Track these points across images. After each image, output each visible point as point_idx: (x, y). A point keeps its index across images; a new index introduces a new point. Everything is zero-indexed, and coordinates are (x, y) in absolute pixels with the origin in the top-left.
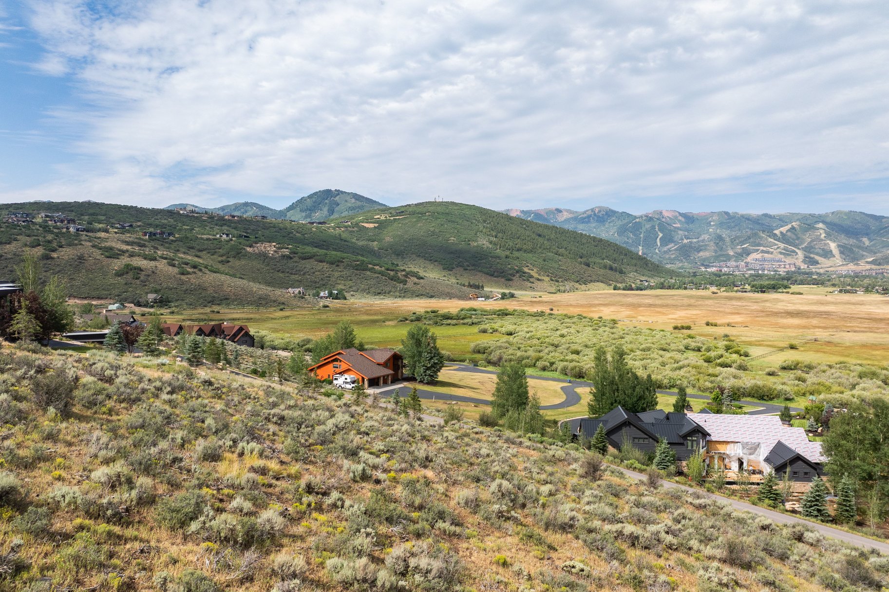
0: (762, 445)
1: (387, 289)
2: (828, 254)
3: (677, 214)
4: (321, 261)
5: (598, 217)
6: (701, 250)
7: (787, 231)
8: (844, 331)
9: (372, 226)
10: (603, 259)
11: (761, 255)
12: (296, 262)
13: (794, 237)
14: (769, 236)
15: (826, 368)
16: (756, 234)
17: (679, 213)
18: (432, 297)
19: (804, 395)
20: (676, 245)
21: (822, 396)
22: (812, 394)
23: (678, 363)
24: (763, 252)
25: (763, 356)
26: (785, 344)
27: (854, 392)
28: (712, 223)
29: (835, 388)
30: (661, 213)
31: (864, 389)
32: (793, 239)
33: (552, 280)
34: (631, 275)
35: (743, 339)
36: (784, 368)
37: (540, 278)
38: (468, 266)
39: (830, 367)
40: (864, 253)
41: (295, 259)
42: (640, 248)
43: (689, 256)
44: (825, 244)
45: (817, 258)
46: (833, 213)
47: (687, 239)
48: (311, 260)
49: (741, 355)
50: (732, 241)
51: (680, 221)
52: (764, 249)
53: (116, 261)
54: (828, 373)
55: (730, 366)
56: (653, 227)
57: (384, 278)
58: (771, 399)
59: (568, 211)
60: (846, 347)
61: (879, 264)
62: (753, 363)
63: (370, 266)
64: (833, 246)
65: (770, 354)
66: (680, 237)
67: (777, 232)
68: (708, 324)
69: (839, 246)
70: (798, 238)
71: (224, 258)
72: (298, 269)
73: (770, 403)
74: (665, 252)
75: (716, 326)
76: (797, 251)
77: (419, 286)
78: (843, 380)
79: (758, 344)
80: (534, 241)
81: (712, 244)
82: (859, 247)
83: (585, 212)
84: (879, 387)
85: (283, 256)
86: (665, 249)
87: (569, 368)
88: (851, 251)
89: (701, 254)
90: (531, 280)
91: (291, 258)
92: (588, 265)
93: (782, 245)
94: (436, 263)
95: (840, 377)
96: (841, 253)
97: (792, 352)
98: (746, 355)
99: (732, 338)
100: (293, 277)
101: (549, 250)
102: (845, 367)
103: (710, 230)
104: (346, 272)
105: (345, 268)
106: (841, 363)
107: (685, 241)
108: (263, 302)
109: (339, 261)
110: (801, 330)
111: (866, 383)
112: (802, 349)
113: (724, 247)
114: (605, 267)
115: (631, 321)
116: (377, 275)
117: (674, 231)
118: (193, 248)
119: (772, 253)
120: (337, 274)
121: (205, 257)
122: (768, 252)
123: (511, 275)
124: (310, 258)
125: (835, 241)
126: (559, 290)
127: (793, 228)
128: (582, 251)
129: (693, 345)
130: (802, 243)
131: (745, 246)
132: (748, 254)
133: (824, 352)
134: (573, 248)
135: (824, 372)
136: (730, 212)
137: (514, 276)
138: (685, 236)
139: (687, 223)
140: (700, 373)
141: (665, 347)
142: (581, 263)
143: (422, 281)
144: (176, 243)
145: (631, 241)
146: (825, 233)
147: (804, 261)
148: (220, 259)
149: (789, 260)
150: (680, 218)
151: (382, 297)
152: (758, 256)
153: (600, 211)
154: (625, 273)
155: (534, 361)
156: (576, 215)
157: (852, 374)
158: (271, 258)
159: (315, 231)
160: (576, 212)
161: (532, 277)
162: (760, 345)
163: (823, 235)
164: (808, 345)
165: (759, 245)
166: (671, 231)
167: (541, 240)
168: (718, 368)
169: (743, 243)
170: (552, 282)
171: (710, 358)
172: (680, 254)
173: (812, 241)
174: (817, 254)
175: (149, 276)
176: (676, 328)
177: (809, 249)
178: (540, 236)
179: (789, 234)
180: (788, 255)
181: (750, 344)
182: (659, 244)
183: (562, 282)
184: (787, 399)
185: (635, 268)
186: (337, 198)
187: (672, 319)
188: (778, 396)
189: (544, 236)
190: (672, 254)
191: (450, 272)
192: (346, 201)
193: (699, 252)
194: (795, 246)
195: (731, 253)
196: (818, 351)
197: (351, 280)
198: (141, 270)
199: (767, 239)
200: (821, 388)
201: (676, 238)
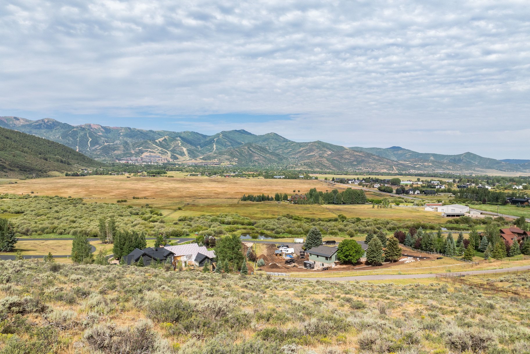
0: (193, 255)
2: (182, 154)
3: (100, 127)
5: (47, 125)
6: (115, 150)
7: (162, 141)
8: (198, 198)
10: (56, 155)
11: (149, 153)
13: (166, 144)
14: (153, 143)
15: (198, 219)
16: (146, 142)
17: (102, 126)
19: (192, 232)
20: (100, 146)
21: (201, 232)
22: (195, 231)
23: (132, 223)
24: (150, 152)
25: (169, 215)
26: (176, 207)
27: (211, 228)
28: (121, 134)
29: (204, 228)
30: (90, 125)
31: (214, 227)
32: (166, 145)
33: (21, 170)
34: (75, 166)
35: (155, 206)
36: (180, 220)
37: (12, 169)
39: (199, 218)
40: (199, 154)
42: (77, 147)
43: (109, 153)
44: (182, 149)
45: (177, 156)
46: (184, 132)
47: (107, 142)
49: (158, 215)
50: (133, 145)
51: (102, 131)
52: (151, 150)
54: (199, 221)
55: (157, 222)
56: (85, 134)
58: (181, 236)
59: (23, 119)
60: (201, 207)
61: (206, 160)
62: (165, 219)
64: (185, 150)
65: (171, 213)
66: (102, 141)
67: (157, 141)
68: (134, 198)
69: (187, 150)
70: (168, 145)
73: (180, 237)
74: (93, 150)
75: (138, 199)
76: (168, 152)
78: (206, 224)
79: (163, 208)
80: (4, 142)
81: (122, 146)
82: (196, 151)
83: (37, 122)
84: (219, 225)
86: (93, 148)
87: (78, 232)
88: (193, 153)
89: (116, 152)
90: (5, 170)
92: (46, 160)
93: (160, 149)
95: (204, 223)
96: (189, 153)
97: (180, 211)
98: (161, 215)
99: (151, 206)
101: (16, 149)
102: (205, 217)
103: (121, 138)
106: (203, 216)
107: (106, 144)
110: (180, 199)
111: (215, 224)
112: (184, 209)
113: (129, 148)
114: (58, 161)
115: (90, 198)
117: (99, 138)
119: (155, 153)
122: (153, 152)
125: (185, 147)
126: (28, 177)
127: (165, 139)
128: (41, 150)
129: (134, 211)
130: (170, 148)
131: (141, 148)
132: (142, 153)
133: (193, 210)
134: (34, 147)
135: (197, 220)
136: (132, 128)
138: (106, 141)
139: (107, 133)
140: (146, 227)
141: (121, 214)
142: (41, 158)
145: (71, 143)
146: (181, 143)
147: (171, 158)
149: (164, 157)
150: (102, 129)
152: (148, 154)
153: (48, 122)
154: (71, 164)
155: (52, 230)
156: (31, 123)
157: (209, 220)
160: (31, 121)
161: (5, 168)
162: (164, 209)
163: (180, 144)
164: (186, 207)
165: (148, 148)
166: (97, 137)
167: (8, 141)
168: (151, 223)
169: (139, 146)
170: (21, 172)
171: (146, 218)
172: (103, 152)
173: (175, 147)
174: (177, 154)
176: (118, 202)
177: (173, 151)
178: (7, 138)
179: (163, 142)
180: (163, 154)
181: (160, 208)
182: (89, 145)
183: (29, 171)
184: (187, 235)
185: (77, 161)
187: (113, 196)
188: (183, 234)
189: (11, 139)
190: (98, 152)
193: (114, 151)
194: (167, 149)
195: (133, 152)
196: (191, 210)
199: (152, 145)
200: (199, 228)
201: (100, 142)
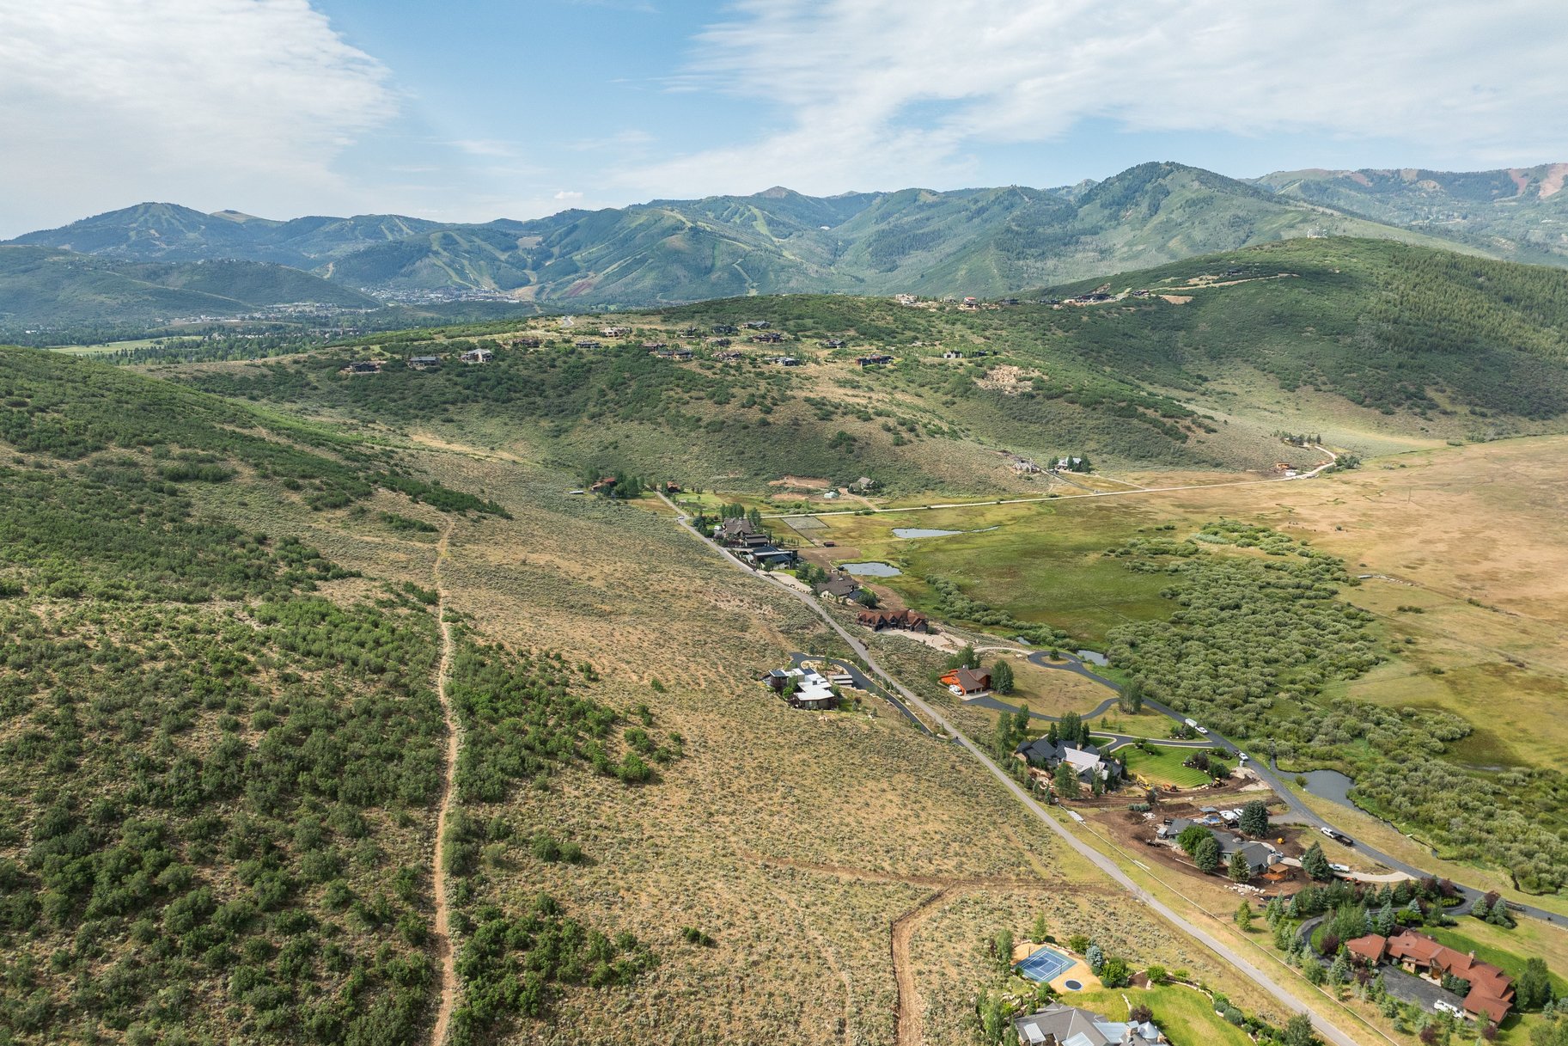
0: (1084, 766)
1: (1156, 450)
4: (1072, 402)
9: (1181, 300)
12: (1039, 403)
18: (1217, 465)
33: (1473, 413)
37: (1451, 409)
38: (1325, 384)
41: (1039, 399)
48: (1060, 400)
53: (829, 423)
57: (1156, 430)
63: (1141, 409)
71: (949, 397)
72: (1040, 414)
77: (1203, 447)
85: (1023, 394)
91: (1033, 397)
94: (1271, 376)
100: (1032, 427)
104: (1105, 420)
105: (1103, 413)
108: (981, 487)
109: (1096, 403)
116: (1146, 426)
118: (912, 382)
120: (1091, 423)
121: (926, 396)
123: (1393, 403)
124: (1058, 396)
137: (1399, 405)
143: (1212, 435)
144: (896, 374)
148: (945, 398)
151: (1145, 463)
158: (1007, 397)
159: (1087, 323)
175: (862, 448)
186: (1166, 182)
191: (1290, 395)
192: (1183, 186)
197: (1108, 434)
198: (855, 440)
